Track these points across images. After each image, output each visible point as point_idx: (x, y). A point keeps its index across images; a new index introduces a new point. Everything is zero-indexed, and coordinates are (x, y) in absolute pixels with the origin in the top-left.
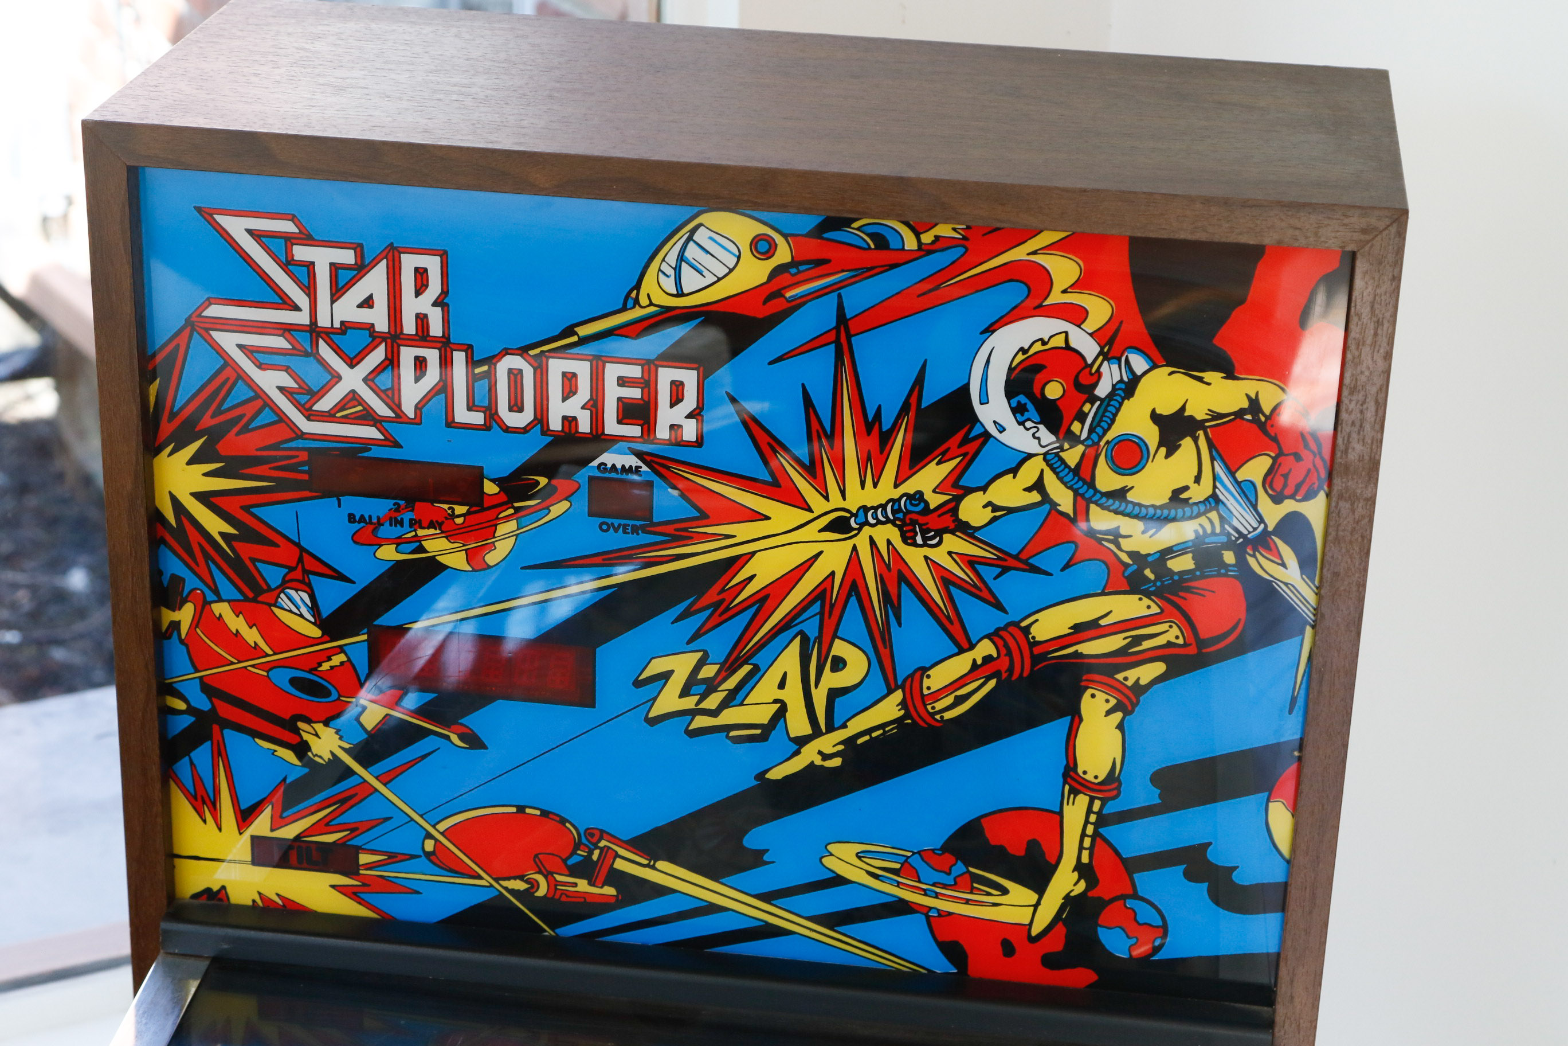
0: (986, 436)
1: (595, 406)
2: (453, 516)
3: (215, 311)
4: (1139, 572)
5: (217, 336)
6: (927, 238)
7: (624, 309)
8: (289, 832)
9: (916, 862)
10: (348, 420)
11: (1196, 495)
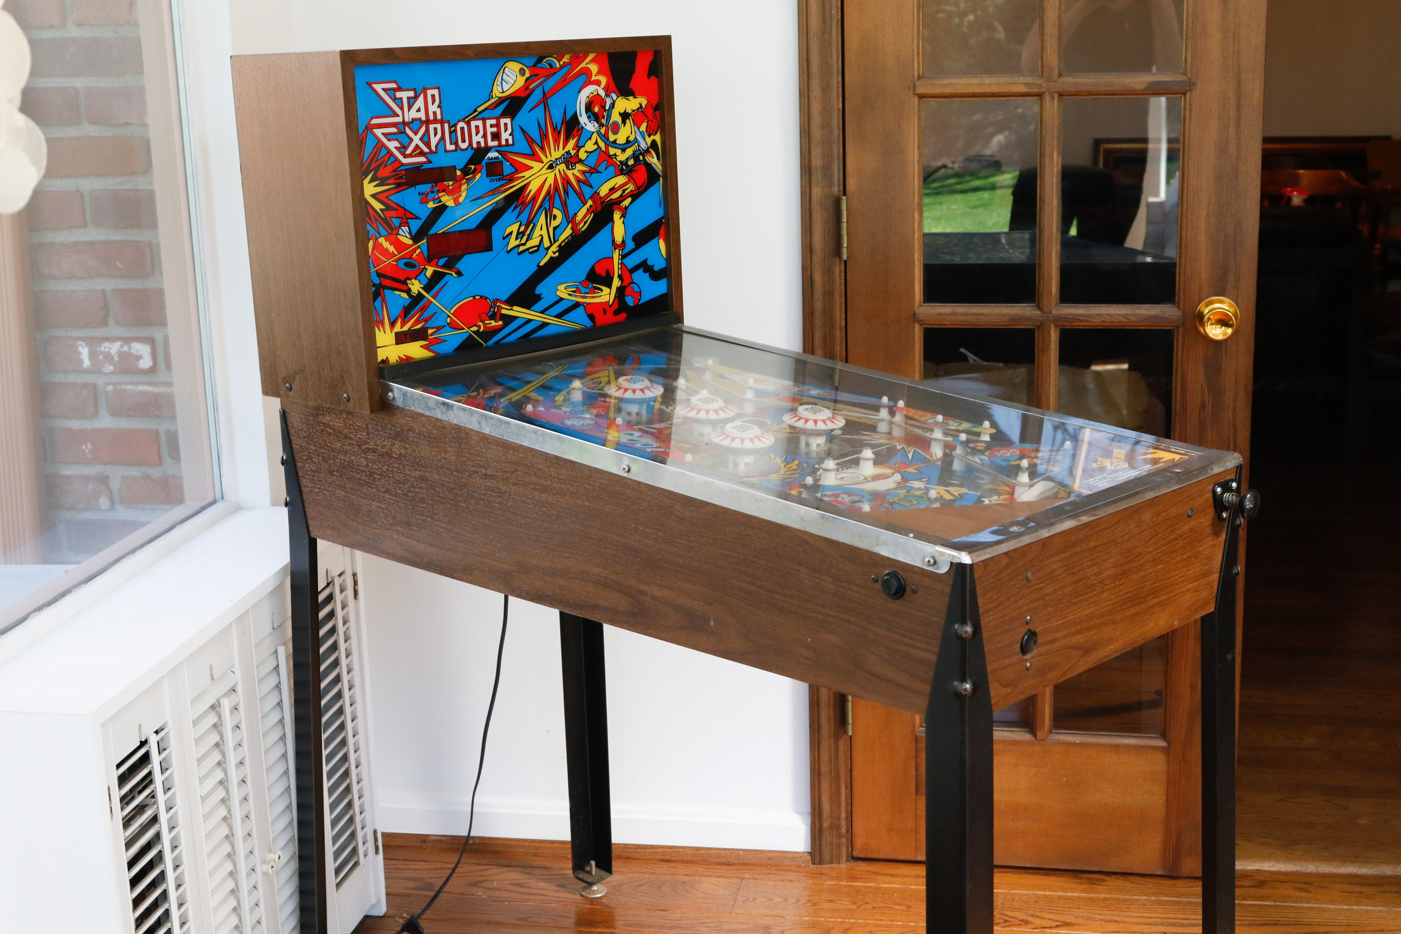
0: (583, 128)
1: (485, 136)
2: (449, 186)
3: (375, 121)
4: (622, 167)
5: (375, 130)
6: (561, 63)
7: (489, 100)
8: (406, 328)
9: (580, 287)
10: (416, 156)
11: (632, 138)
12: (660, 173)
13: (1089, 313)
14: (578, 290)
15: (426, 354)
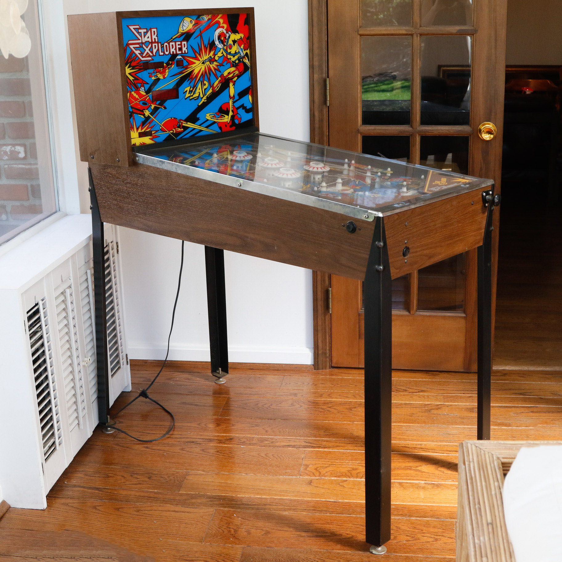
0: (217, 46)
1: (176, 49)
2: (161, 70)
4: (233, 64)
5: (130, 46)
6: (208, 18)
7: (177, 34)
8: (143, 131)
9: (215, 114)
10: (147, 57)
11: (237, 51)
12: (249, 67)
13: (433, 129)
14: (214, 116)
15: (151, 142)
